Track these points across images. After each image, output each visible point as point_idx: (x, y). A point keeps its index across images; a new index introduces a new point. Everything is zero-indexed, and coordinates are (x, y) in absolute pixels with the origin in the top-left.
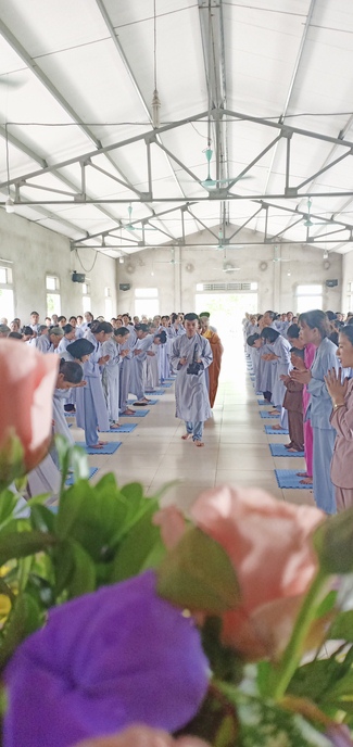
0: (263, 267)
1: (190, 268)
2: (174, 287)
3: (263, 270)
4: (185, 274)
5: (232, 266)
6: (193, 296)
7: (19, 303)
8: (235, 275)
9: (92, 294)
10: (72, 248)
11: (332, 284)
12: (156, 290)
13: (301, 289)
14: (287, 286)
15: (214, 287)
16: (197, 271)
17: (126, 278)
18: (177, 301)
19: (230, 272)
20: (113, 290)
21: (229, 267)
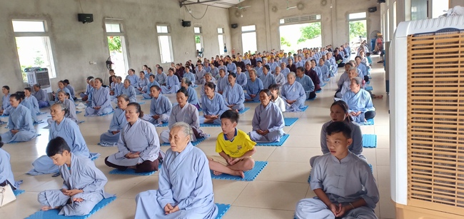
0: (324, 3)
1: (275, 9)
2: (265, 23)
3: (324, 5)
4: (272, 14)
5: (303, 5)
6: (278, 28)
7: (130, 43)
8: (305, 11)
9: (204, 33)
10: (181, 5)
11: (373, 10)
12: (254, 26)
13: (352, 16)
14: (341, 15)
15: (291, 20)
16: (279, 11)
17: (235, 20)
18: (268, 32)
19: (301, 9)
20: (227, 29)
21: (300, 6)
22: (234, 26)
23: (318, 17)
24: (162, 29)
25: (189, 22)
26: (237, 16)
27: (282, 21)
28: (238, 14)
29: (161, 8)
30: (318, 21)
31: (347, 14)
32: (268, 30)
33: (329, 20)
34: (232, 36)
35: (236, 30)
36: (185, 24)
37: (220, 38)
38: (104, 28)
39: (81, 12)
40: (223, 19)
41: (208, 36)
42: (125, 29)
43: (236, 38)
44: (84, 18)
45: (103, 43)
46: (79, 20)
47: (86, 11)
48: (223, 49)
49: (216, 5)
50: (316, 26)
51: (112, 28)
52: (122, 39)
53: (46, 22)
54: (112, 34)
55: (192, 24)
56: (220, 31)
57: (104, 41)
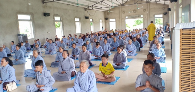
0: (145, 10)
1: (124, 12)
2: (120, 18)
4: (123, 14)
5: (136, 11)
6: (125, 20)
7: (64, 25)
8: (136, 13)
9: (94, 21)
10: (85, 10)
11: (166, 14)
12: (115, 19)
13: (156, 16)
14: (152, 15)
15: (130, 17)
16: (126, 13)
17: (107, 16)
18: (120, 22)
19: (135, 13)
20: (104, 20)
21: (135, 11)
22: (106, 19)
23: (142, 16)
24: (77, 20)
25: (88, 17)
26: (108, 15)
27: (127, 17)
28: (108, 14)
29: (77, 11)
30: (142, 18)
31: (154, 15)
32: (121, 21)
33: (147, 17)
34: (105, 23)
35: (107, 21)
36: (87, 18)
37: (101, 24)
38: (54, 19)
39: (45, 12)
40: (102, 16)
41: (96, 23)
42: (62, 19)
43: (107, 24)
44: (46, 15)
45: (53, 25)
46: (44, 15)
47: (47, 11)
48: (102, 28)
49: (99, 10)
50: (141, 20)
51: (57, 19)
52: (61, 23)
53: (31, 16)
54: (57, 21)
55: (89, 18)
56: (101, 21)
57: (54, 24)
